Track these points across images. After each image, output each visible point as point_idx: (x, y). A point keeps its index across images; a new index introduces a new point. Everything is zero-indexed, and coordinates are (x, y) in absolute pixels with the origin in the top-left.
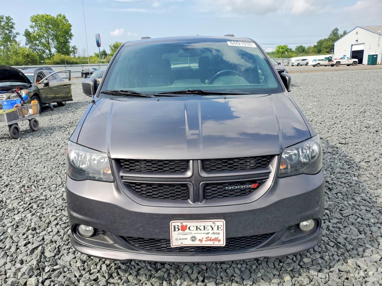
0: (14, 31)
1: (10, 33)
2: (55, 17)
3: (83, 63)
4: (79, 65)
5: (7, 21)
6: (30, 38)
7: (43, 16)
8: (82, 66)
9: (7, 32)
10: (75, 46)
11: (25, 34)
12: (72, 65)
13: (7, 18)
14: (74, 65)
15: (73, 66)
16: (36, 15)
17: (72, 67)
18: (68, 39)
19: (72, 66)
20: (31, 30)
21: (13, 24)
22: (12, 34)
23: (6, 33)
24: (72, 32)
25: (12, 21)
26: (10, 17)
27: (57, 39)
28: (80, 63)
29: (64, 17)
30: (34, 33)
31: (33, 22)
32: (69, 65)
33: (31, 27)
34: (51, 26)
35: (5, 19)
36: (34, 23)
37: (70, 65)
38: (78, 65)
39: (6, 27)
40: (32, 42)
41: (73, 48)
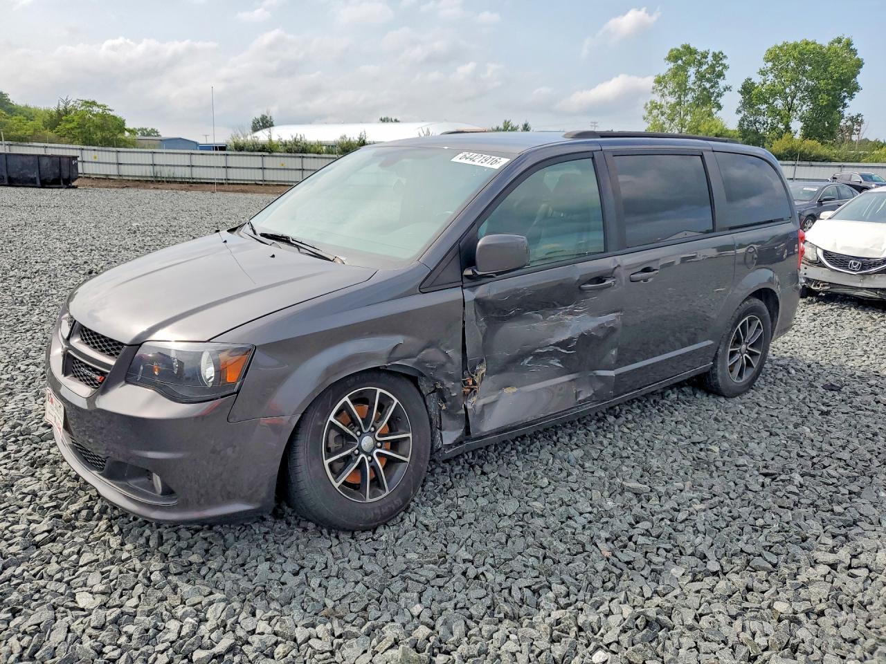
0: (722, 83)
1: (712, 87)
2: (826, 45)
3: (845, 161)
4: (833, 164)
5: (714, 62)
6: (750, 98)
7: (795, 46)
8: (840, 166)
9: (708, 85)
10: (859, 115)
11: (743, 88)
12: (814, 163)
13: (715, 56)
14: (818, 163)
15: (815, 166)
16: (780, 44)
17: (812, 168)
18: (845, 97)
19: (812, 166)
20: (757, 80)
21: (725, 67)
22: (716, 90)
23: (705, 89)
24: (860, 79)
25: (724, 61)
26: (722, 54)
27: (814, 99)
28: (837, 159)
29: (849, 44)
30: (763, 85)
31: (767, 62)
32: (804, 163)
33: (763, 73)
34: (810, 68)
35: (710, 58)
36: (770, 65)
37: (808, 163)
38: (829, 164)
39: (708, 76)
40: (752, 106)
41: (852, 119)
